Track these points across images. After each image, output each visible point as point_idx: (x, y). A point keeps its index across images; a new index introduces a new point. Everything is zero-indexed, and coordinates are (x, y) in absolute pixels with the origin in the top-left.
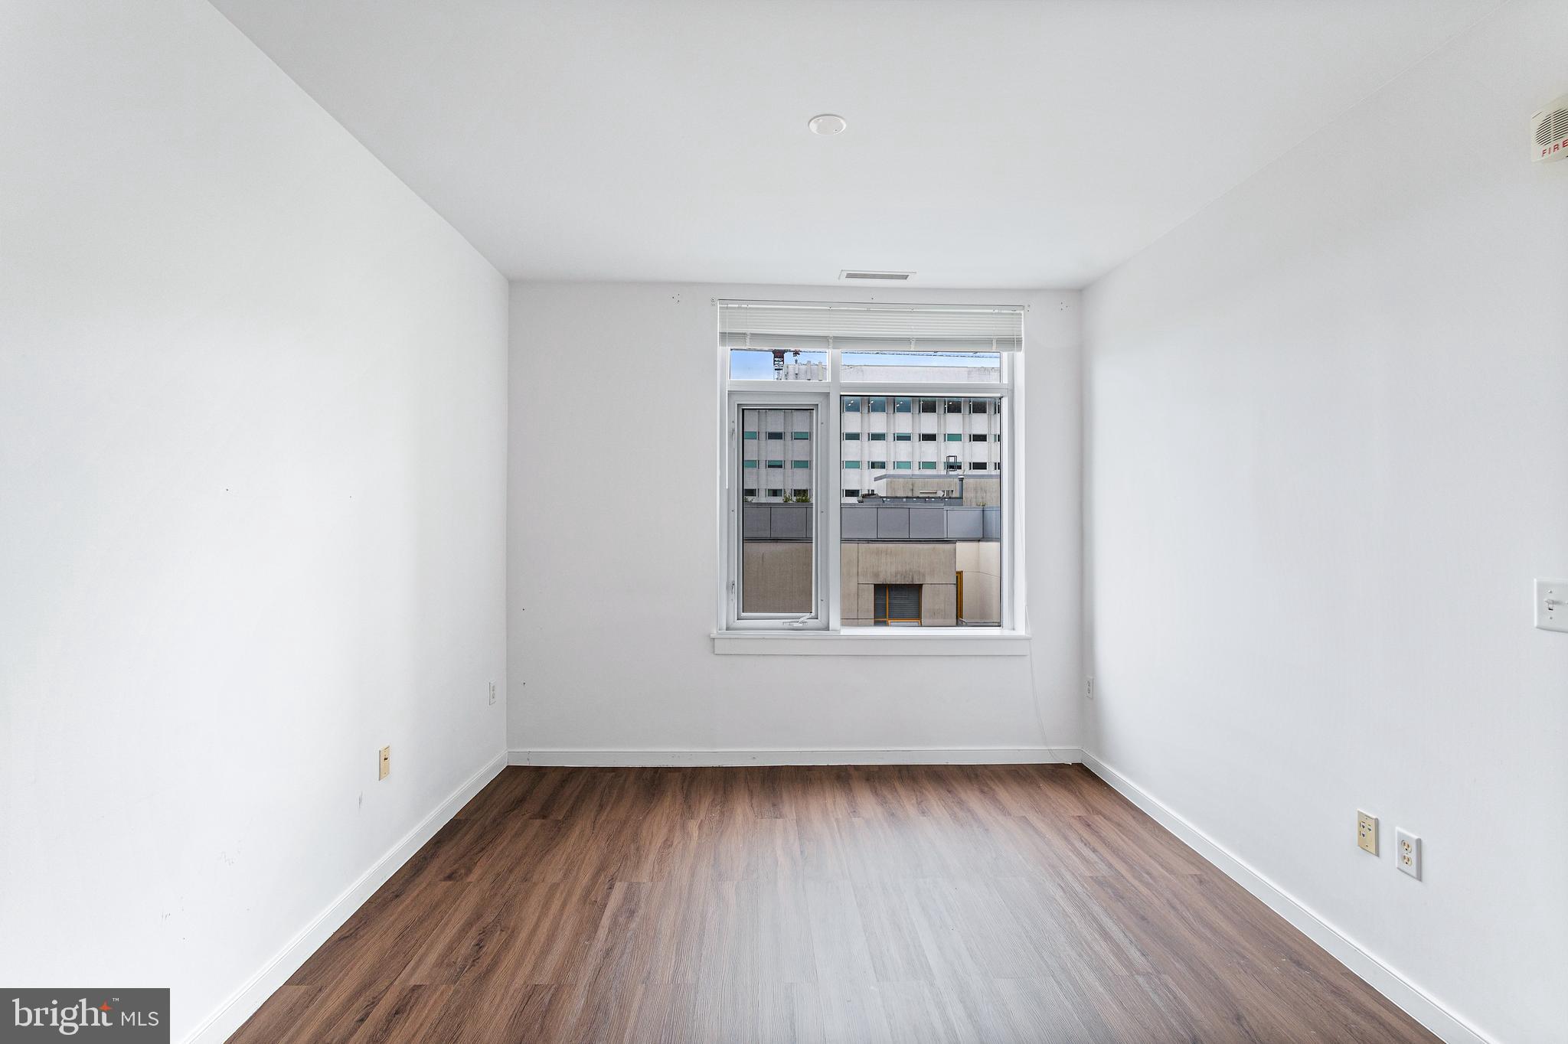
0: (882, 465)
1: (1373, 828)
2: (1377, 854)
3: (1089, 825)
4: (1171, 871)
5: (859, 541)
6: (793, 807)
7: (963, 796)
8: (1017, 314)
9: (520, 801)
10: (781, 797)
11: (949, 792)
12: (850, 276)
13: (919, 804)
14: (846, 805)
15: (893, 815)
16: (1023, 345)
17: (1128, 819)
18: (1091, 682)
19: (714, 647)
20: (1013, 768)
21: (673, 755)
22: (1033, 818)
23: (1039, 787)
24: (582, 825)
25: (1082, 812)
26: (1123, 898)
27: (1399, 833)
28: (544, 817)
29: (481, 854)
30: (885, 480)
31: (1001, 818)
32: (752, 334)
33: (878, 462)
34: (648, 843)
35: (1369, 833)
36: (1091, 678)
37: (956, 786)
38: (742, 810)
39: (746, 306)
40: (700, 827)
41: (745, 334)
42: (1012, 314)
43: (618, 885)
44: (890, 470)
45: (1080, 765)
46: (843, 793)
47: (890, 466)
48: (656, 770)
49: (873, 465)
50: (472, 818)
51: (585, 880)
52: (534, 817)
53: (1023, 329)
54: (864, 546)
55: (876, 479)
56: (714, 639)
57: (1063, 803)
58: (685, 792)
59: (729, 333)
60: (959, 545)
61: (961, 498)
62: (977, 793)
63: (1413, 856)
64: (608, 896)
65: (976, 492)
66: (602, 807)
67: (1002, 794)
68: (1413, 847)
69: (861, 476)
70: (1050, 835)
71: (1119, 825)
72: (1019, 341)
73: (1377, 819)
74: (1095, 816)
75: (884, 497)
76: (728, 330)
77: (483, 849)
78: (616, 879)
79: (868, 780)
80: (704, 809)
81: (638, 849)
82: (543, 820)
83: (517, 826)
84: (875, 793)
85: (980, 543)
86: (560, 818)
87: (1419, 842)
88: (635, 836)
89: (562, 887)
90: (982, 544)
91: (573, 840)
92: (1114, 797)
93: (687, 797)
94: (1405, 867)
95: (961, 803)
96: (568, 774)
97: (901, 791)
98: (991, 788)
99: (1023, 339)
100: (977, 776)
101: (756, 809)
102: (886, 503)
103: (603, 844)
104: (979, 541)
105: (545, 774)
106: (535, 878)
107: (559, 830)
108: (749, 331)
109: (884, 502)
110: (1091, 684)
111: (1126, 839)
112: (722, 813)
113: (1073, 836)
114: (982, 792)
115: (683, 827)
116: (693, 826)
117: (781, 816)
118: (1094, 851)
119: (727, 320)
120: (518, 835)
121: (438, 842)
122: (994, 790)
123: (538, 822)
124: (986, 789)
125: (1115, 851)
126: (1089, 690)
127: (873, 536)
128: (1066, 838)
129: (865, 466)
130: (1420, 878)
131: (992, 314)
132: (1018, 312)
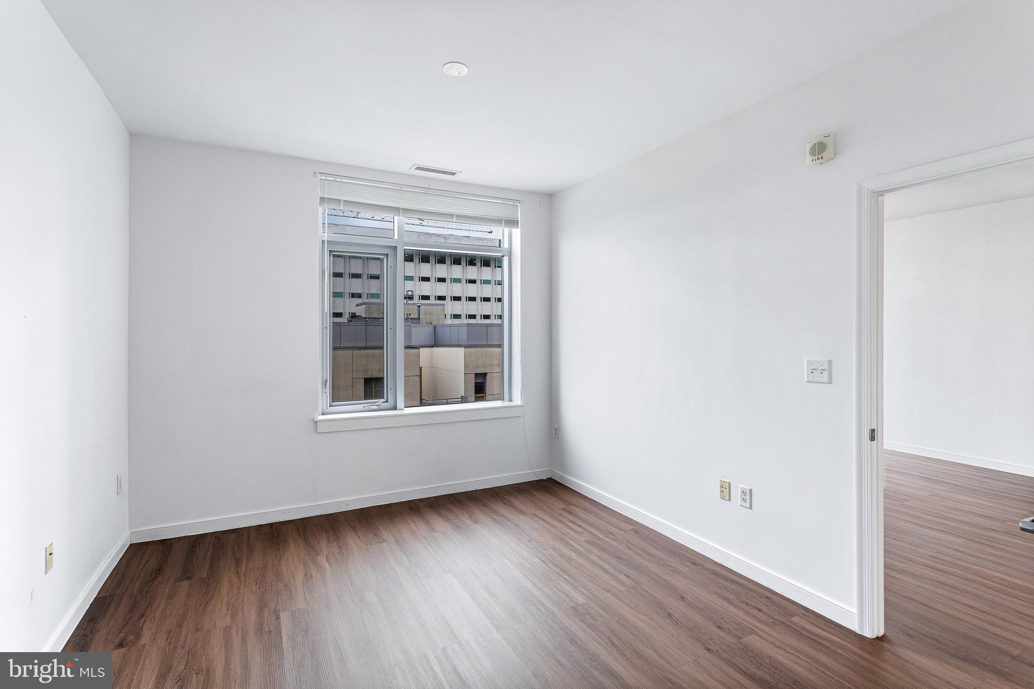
0: (359, 296)
1: (728, 488)
2: (730, 500)
3: (570, 512)
4: (621, 529)
5: (354, 348)
6: (390, 535)
7: (494, 507)
8: (516, 205)
9: (159, 570)
10: (378, 529)
11: (485, 506)
12: (418, 168)
13: (470, 517)
14: (424, 525)
15: (457, 526)
16: (519, 225)
17: (588, 505)
18: (557, 429)
19: (316, 428)
20: (515, 486)
21: (284, 512)
22: (538, 513)
23: (534, 495)
24: (227, 579)
25: (564, 506)
26: (605, 549)
27: (741, 487)
28: (189, 578)
29: (142, 620)
30: (364, 306)
31: (521, 517)
32: (345, 201)
33: (357, 294)
34: (291, 579)
35: (726, 490)
36: (557, 426)
37: (488, 502)
38: (353, 541)
39: (340, 180)
40: (327, 559)
41: (339, 200)
42: (513, 205)
43: (282, 615)
44: (365, 299)
45: (550, 479)
46: (419, 519)
47: (365, 296)
48: (271, 525)
49: (353, 295)
50: (118, 592)
51: (252, 618)
52: (180, 579)
53: (519, 215)
54: (356, 352)
55: (357, 305)
56: (316, 422)
57: (551, 502)
58: (303, 537)
59: (327, 198)
60: (421, 349)
61: (419, 319)
62: (502, 504)
63: (748, 498)
64: (279, 624)
65: (426, 315)
66: (238, 562)
67: (516, 502)
68: (748, 493)
69: (344, 302)
70: (553, 522)
71: (585, 509)
72: (517, 222)
73: (729, 483)
74: (571, 507)
75: (367, 318)
76: (326, 196)
77: (142, 616)
78: (279, 611)
79: (431, 507)
80: (324, 545)
81: (286, 585)
82: (188, 581)
83: (167, 591)
84: (440, 515)
85: (433, 348)
86: (205, 576)
87: (751, 490)
88: (278, 576)
89: (234, 627)
90: (434, 349)
91: (225, 590)
92: (576, 495)
93: (306, 541)
94: (744, 504)
95: (495, 512)
96: (195, 542)
97: (455, 510)
98: (508, 500)
99: (520, 221)
100: (497, 494)
101: (363, 540)
102: (368, 322)
103: (254, 588)
104: (432, 347)
105: (172, 545)
106: (207, 626)
107: (209, 585)
108: (343, 198)
109: (366, 321)
110: (557, 430)
111: (592, 516)
112: (339, 547)
113: (564, 520)
114: (504, 503)
115: (315, 562)
116: (322, 560)
117: (384, 541)
118: (580, 526)
119: (326, 189)
120: (171, 596)
121: (91, 620)
122: (510, 501)
123: (185, 583)
124: (506, 501)
125: (590, 524)
126: (556, 433)
127: (363, 345)
128: (562, 522)
129: (347, 296)
130: (751, 508)
131: (501, 203)
132: (516, 204)
